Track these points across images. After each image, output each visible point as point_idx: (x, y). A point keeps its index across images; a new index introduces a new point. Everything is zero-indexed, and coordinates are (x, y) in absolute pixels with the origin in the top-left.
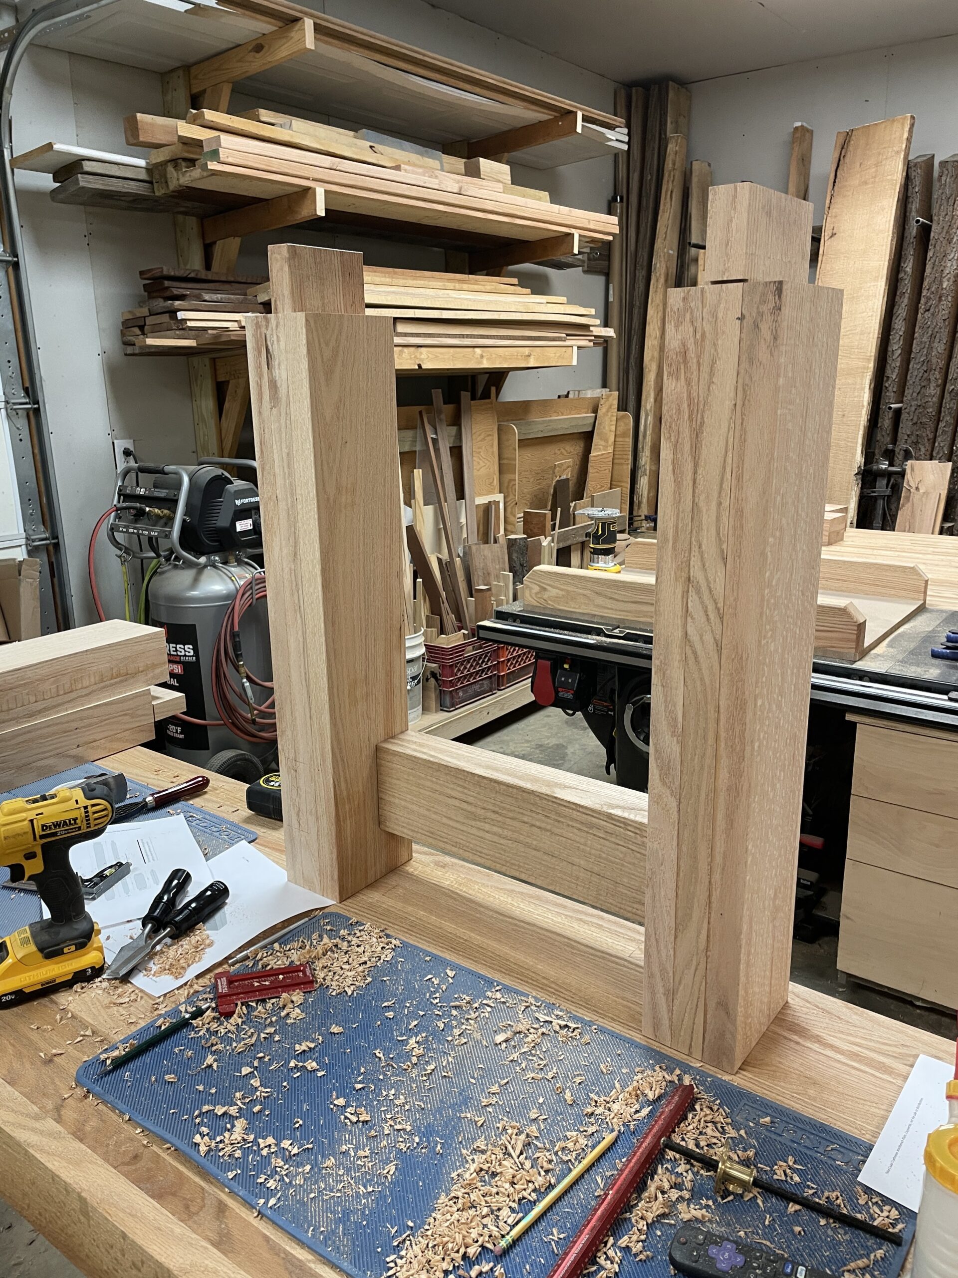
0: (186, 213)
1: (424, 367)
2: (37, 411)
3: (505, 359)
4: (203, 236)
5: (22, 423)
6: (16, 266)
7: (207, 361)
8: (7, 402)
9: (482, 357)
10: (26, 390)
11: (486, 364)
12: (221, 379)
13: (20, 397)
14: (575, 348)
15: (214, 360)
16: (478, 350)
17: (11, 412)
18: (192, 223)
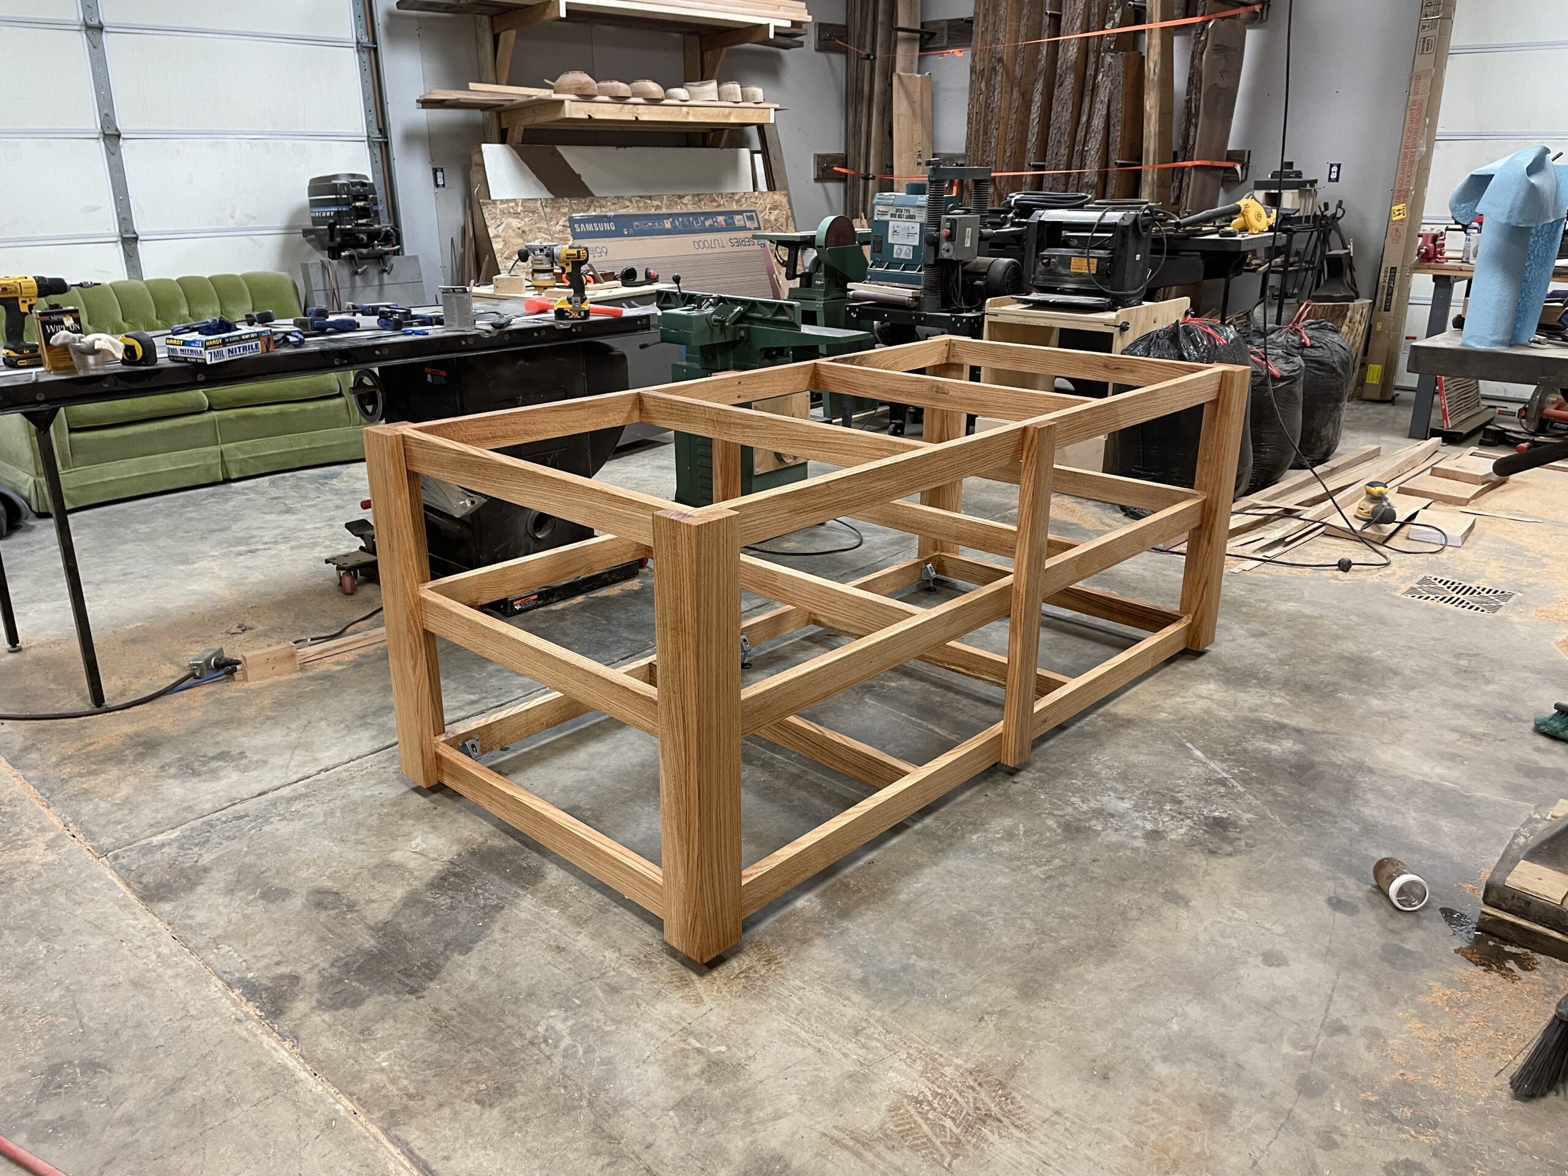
0: (481, 14)
1: (640, 119)
2: (386, 144)
3: (708, 116)
4: (493, 28)
5: (377, 151)
6: (376, 50)
7: (494, 114)
8: (369, 137)
9: (688, 113)
10: (380, 130)
11: (691, 119)
12: (504, 126)
13: (376, 133)
14: (772, 110)
15: (499, 114)
16: (685, 109)
17: (371, 143)
18: (486, 19)
